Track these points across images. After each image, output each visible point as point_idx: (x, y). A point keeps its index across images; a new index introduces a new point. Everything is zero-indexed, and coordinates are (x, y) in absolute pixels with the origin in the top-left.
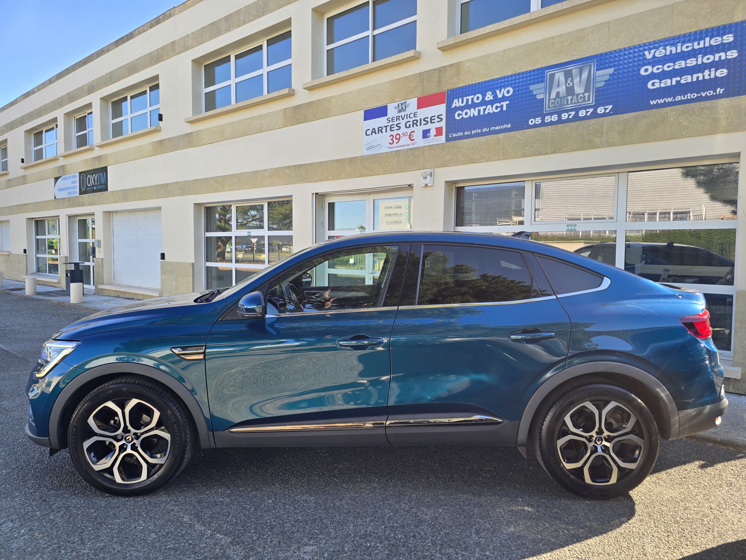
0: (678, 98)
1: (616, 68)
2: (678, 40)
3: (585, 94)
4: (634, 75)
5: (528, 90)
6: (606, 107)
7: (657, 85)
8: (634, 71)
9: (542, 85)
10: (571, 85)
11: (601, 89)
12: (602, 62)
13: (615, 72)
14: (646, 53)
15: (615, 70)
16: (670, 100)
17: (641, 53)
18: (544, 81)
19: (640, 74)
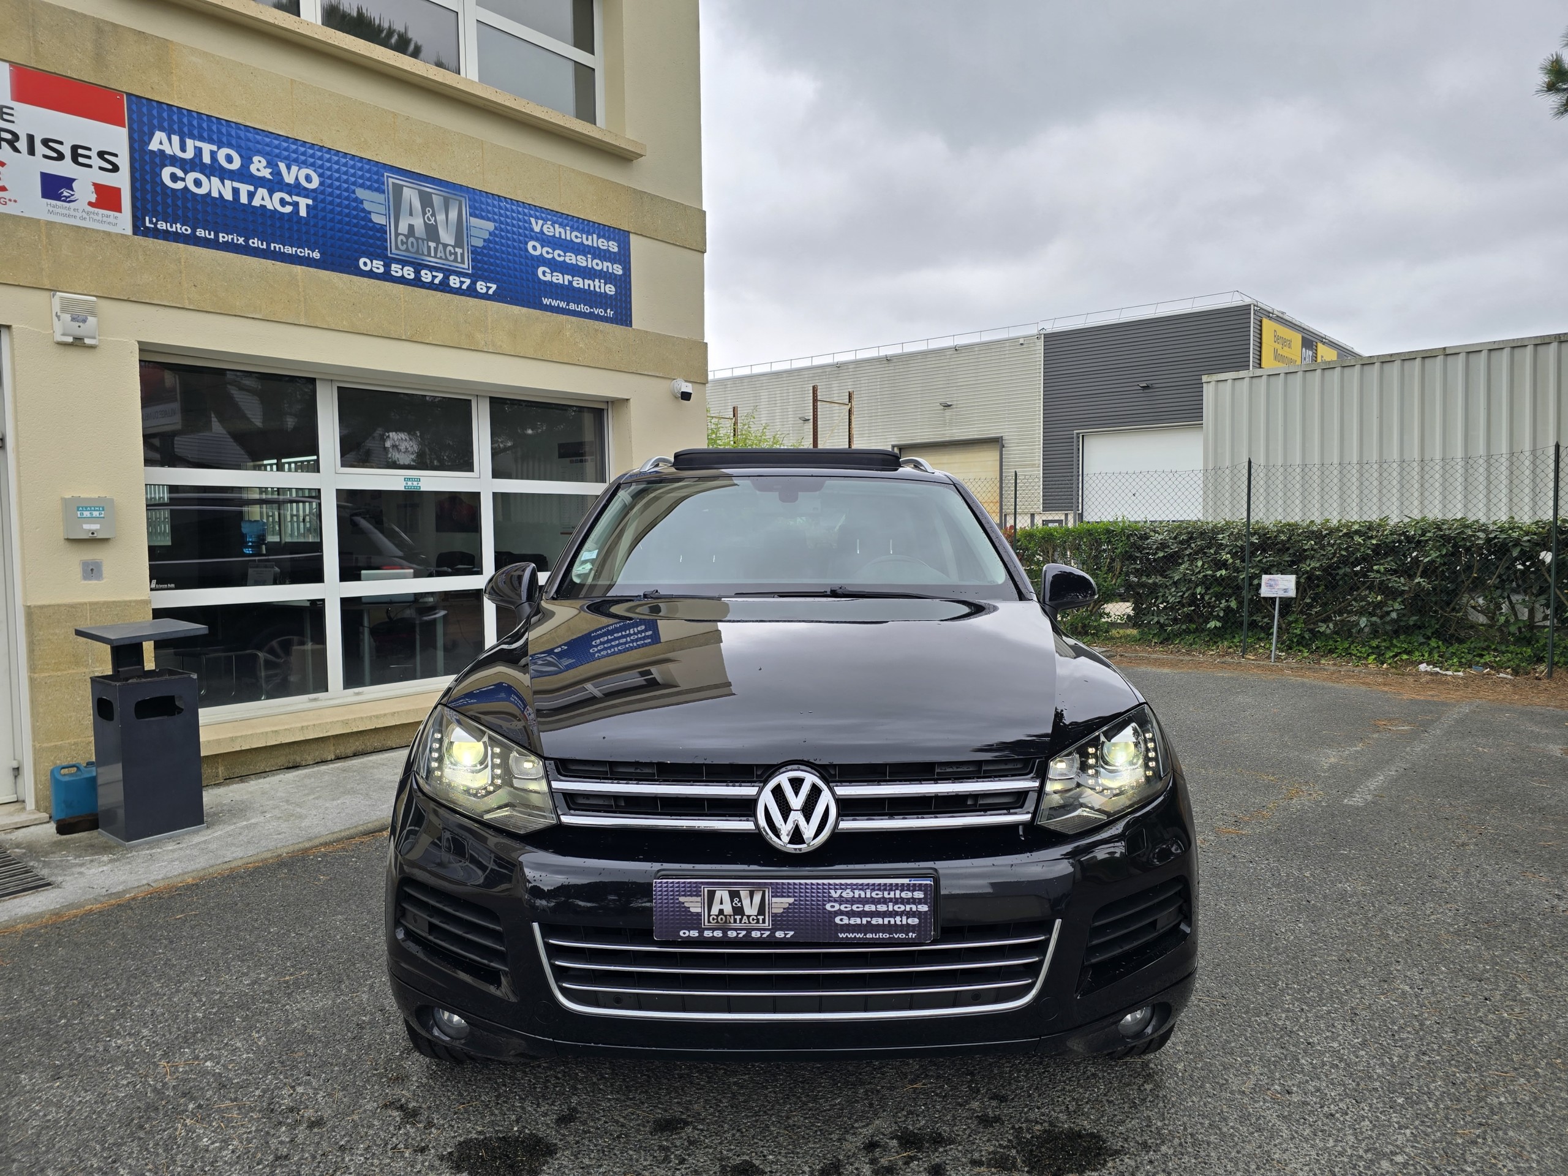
0: (572, 306)
1: (497, 225)
2: (566, 221)
3: (457, 250)
4: (520, 249)
5: (354, 196)
6: (489, 285)
7: (548, 278)
8: (520, 242)
9: (380, 197)
10: (433, 220)
11: (479, 250)
12: (477, 205)
13: (497, 232)
14: (533, 220)
15: (496, 228)
16: (563, 305)
17: (526, 218)
18: (383, 192)
19: (527, 250)
